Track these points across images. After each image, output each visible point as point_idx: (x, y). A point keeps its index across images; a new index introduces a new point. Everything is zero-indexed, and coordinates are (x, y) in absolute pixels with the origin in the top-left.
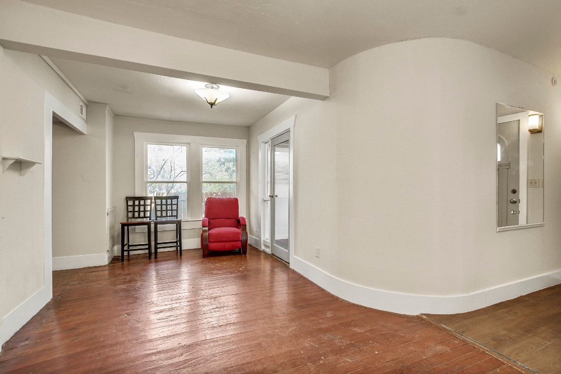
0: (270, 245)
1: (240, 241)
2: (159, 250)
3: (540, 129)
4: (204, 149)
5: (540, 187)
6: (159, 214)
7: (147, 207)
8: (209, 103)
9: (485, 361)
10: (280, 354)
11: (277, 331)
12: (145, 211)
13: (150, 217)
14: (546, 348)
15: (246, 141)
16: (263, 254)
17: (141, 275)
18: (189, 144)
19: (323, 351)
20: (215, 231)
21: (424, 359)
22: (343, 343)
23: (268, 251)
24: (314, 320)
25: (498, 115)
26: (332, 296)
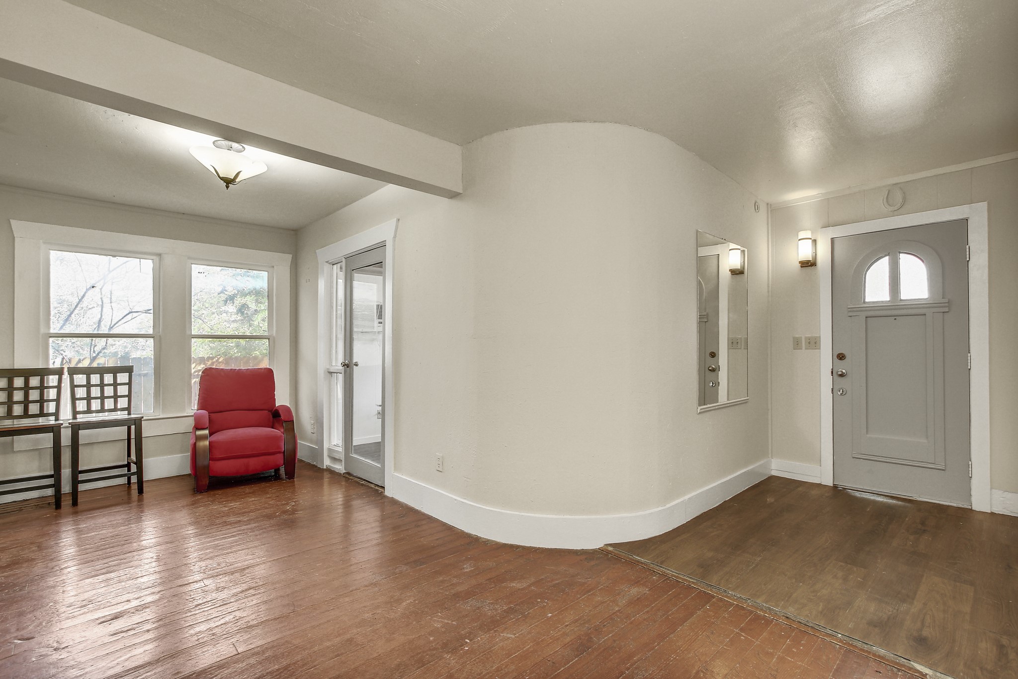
0: (342, 457)
1: (280, 452)
2: (82, 487)
3: (742, 269)
4: (196, 269)
5: (743, 347)
6: (81, 406)
7: (48, 392)
8: (223, 179)
9: (692, 598)
10: (393, 649)
11: (379, 611)
12: (42, 401)
13: (56, 415)
14: (757, 565)
15: (289, 257)
16: (326, 476)
17: (40, 548)
18: (160, 255)
19: (467, 630)
20: (223, 436)
21: (617, 611)
22: (496, 610)
23: (340, 468)
24: (443, 582)
25: (698, 245)
26: (468, 536)
